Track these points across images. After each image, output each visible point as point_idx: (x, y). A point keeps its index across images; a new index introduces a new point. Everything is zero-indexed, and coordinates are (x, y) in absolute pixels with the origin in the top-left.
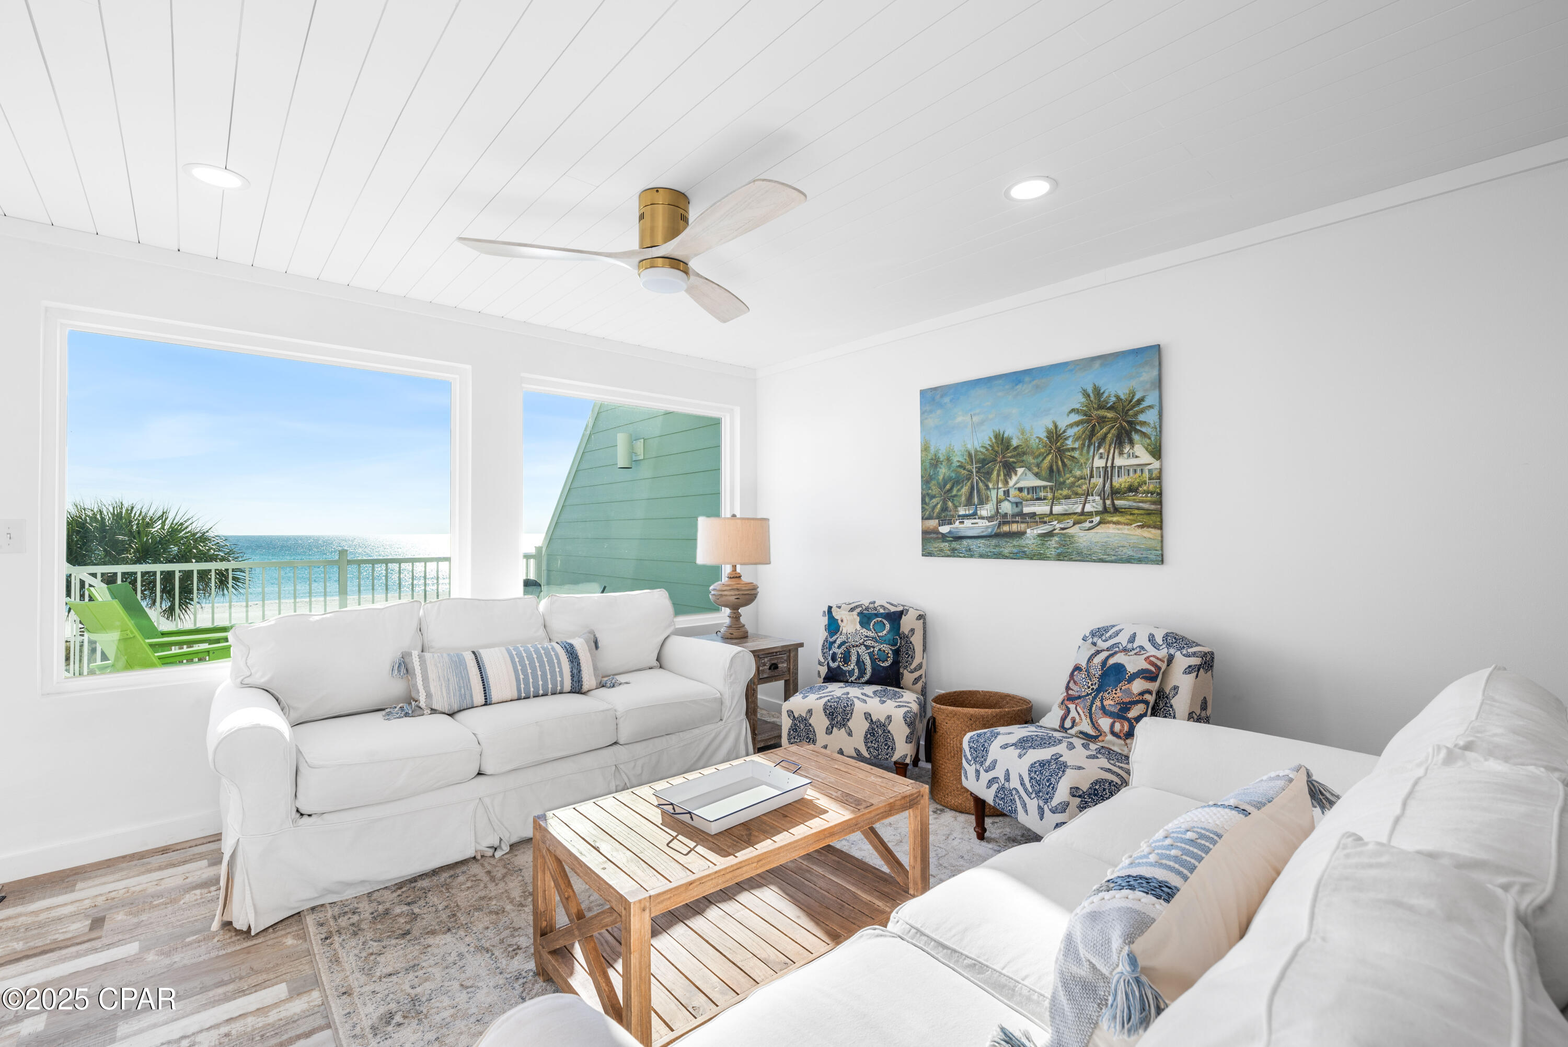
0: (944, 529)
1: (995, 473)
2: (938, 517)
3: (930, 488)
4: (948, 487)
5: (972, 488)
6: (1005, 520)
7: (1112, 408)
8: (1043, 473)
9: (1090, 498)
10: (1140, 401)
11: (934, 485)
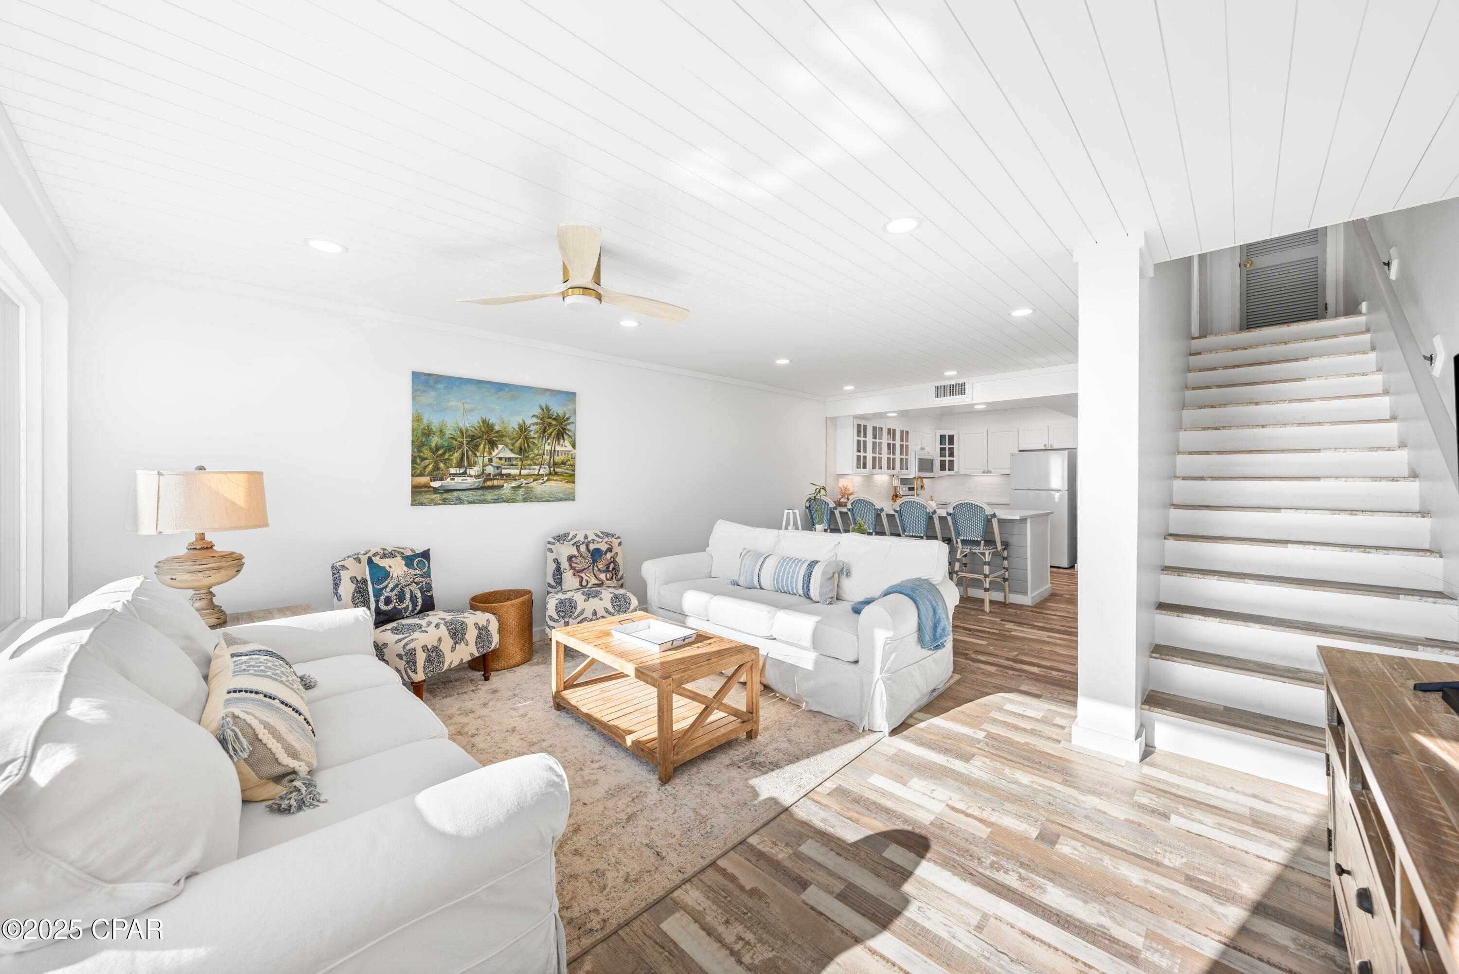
0: (436, 484)
1: (482, 446)
2: (430, 474)
3: (421, 452)
4: (440, 452)
5: (463, 455)
6: (489, 478)
7: (555, 419)
8: (516, 450)
9: (543, 466)
10: (568, 419)
11: (427, 449)
